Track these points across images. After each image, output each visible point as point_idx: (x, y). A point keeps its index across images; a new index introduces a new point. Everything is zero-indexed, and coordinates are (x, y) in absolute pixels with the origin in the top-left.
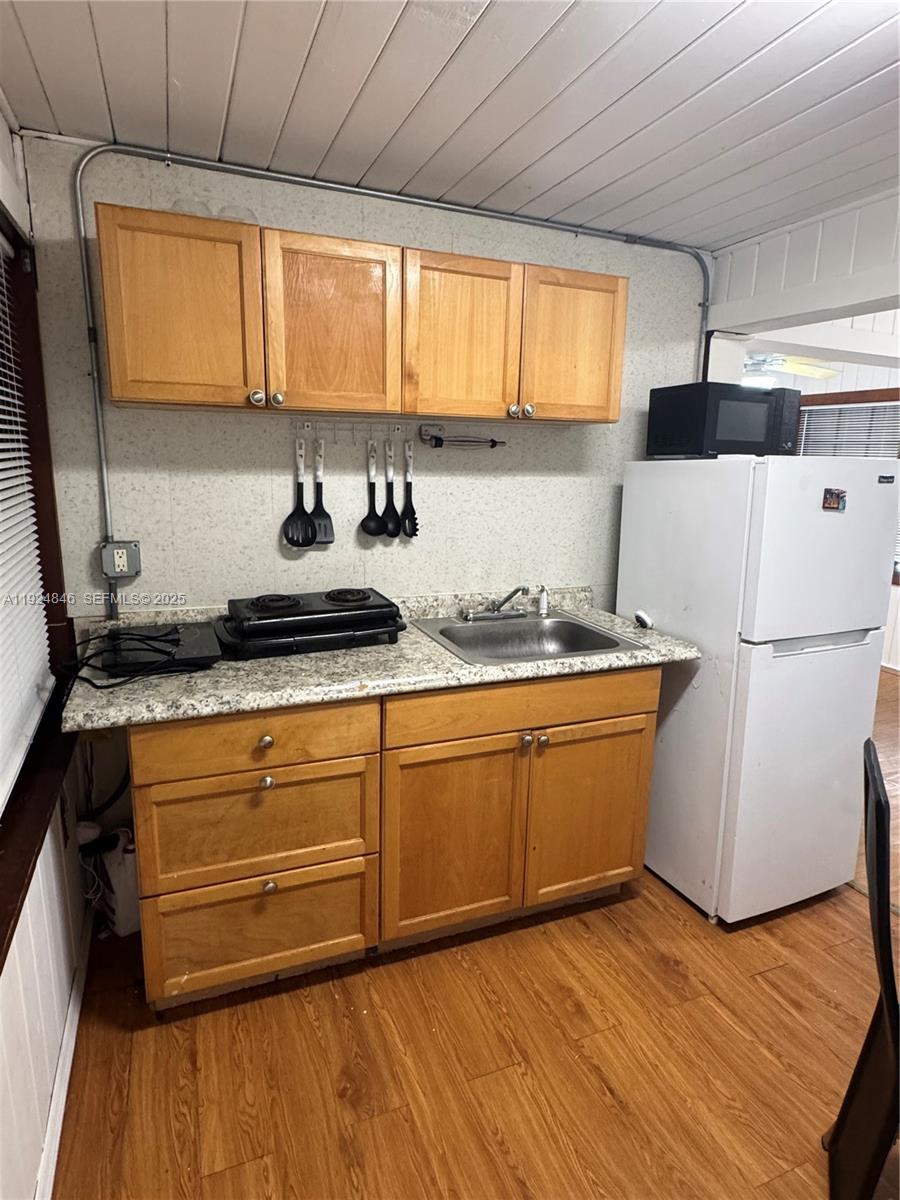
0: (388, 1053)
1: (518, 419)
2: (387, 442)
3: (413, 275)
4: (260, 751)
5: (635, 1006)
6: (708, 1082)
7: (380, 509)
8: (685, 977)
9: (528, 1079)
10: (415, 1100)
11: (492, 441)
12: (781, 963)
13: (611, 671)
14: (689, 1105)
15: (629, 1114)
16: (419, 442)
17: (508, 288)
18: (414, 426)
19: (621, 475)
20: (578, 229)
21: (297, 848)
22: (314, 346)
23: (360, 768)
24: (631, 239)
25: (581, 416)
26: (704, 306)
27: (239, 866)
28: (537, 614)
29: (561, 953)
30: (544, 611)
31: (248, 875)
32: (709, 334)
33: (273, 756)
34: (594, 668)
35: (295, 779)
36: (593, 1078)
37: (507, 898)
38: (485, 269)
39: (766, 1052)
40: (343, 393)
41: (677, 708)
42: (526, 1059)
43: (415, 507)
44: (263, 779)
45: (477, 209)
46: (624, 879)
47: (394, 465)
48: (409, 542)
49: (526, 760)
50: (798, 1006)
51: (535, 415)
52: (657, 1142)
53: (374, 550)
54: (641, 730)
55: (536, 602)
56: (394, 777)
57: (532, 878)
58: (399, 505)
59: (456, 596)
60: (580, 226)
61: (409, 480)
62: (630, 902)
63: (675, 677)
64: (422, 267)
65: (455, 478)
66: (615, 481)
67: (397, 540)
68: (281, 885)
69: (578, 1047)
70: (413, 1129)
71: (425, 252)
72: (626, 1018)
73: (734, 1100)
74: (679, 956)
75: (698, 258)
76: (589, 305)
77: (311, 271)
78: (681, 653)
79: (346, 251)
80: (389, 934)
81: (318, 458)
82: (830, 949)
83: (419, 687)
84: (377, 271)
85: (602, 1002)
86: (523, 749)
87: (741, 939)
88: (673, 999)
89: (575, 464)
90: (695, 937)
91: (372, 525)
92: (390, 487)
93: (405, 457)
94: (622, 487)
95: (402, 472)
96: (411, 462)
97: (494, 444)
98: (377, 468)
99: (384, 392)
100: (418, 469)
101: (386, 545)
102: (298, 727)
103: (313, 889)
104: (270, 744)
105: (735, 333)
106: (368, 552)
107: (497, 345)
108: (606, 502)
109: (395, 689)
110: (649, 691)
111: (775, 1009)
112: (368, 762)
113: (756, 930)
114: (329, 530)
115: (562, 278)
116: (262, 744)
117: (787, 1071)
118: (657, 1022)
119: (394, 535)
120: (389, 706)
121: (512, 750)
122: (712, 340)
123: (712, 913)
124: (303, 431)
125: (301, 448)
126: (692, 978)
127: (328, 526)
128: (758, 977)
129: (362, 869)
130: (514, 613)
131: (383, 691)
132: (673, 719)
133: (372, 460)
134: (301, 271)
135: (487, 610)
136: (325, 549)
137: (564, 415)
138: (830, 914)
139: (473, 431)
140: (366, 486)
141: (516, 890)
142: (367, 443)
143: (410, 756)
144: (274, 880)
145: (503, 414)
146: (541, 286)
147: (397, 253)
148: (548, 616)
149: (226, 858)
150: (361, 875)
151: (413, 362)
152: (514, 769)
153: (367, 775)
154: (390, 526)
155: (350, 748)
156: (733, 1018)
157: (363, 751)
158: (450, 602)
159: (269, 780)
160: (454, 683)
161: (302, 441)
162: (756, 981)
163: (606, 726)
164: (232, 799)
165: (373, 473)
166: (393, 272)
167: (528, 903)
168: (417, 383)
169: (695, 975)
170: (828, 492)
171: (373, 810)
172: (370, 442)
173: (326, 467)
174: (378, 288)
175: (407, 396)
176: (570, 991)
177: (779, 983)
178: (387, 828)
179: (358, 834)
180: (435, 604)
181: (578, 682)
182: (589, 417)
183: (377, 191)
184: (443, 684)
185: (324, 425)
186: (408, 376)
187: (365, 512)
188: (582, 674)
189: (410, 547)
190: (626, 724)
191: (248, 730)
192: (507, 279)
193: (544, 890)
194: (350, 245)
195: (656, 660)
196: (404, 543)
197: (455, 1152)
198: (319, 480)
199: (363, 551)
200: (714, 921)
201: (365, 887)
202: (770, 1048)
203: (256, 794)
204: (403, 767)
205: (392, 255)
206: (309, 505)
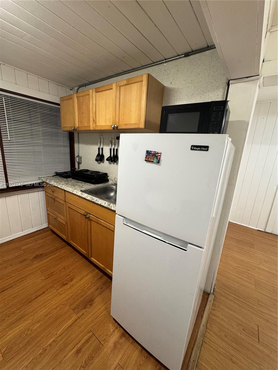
5: (68, 297)
6: (38, 322)
8: (84, 308)
9: (40, 281)
12: (102, 343)
13: (100, 205)
14: (30, 318)
15: (28, 303)
23: (63, 203)
25: (131, 127)
29: (86, 275)
32: (229, 83)
35: (57, 200)
36: (40, 293)
37: (86, 253)
38: (107, 88)
39: (52, 340)
42: (47, 278)
52: (18, 311)
64: (96, 92)
69: (51, 287)
72: (63, 296)
73: (31, 330)
74: (94, 305)
76: (135, 88)
85: (69, 289)
86: (85, 216)
88: (73, 306)
99: (90, 125)
102: (56, 190)
111: (75, 342)
117: (43, 349)
118: (63, 304)
120: (66, 193)
122: (230, 86)
127: (104, 158)
128: (91, 333)
129: (65, 224)
143: (69, 205)
144: (56, 217)
146: (121, 87)
151: (94, 117)
156: (67, 327)
162: (89, 332)
163: (102, 223)
165: (110, 146)
169: (86, 311)
171: (65, 213)
175: (94, 125)
176: (71, 281)
177: (90, 342)
190: (108, 226)
192: (112, 88)
193: (92, 258)
198: (102, 147)
202: (54, 341)
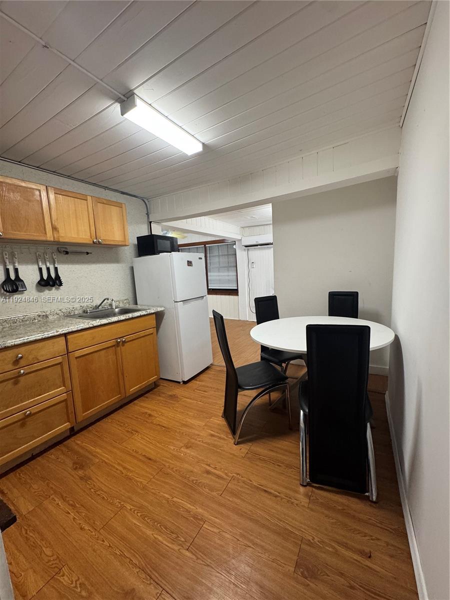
0: (89, 452)
1: (97, 245)
2: (45, 253)
3: (52, 196)
4: (17, 361)
5: (165, 408)
6: (188, 414)
7: (45, 276)
8: (177, 397)
9: (140, 436)
10: (104, 457)
11: (87, 252)
12: (200, 385)
13: (141, 316)
14: (184, 420)
15: (169, 429)
16: (58, 253)
17: (87, 203)
18: (55, 247)
19: (132, 263)
20: (106, 188)
21: (37, 397)
22: (13, 216)
23: (61, 361)
24: (123, 193)
25: (117, 243)
26: (148, 214)
27: (12, 410)
28: (112, 308)
29: (141, 406)
30: (114, 307)
31: (16, 412)
32: (151, 222)
33: (22, 363)
34: (136, 316)
35: (34, 369)
36: (159, 427)
37: (120, 395)
38: (78, 196)
39: (200, 403)
40: (28, 233)
41: (161, 326)
42: (137, 432)
43: (60, 276)
44: (20, 372)
45: (69, 177)
46: (155, 380)
47: (49, 261)
48: (59, 288)
49: (119, 348)
50: (205, 391)
51: (103, 243)
52: (178, 430)
53: (45, 292)
54: (152, 334)
55: (111, 305)
56: (74, 362)
57: (127, 387)
58: (53, 275)
59: (81, 306)
60: (106, 187)
61: (56, 266)
62: (158, 388)
63: (159, 316)
64: (55, 193)
65: (74, 266)
66: (130, 265)
67: (54, 288)
68: (33, 412)
69: (152, 423)
70: (106, 463)
71: (55, 189)
72: (163, 411)
73: (194, 414)
74: (175, 394)
75: (143, 200)
76: (115, 210)
77: (8, 189)
78: (159, 309)
79: (23, 184)
80: (80, 419)
81: (14, 259)
82: (210, 378)
83: (79, 329)
84: (37, 193)
85: (156, 411)
86: (118, 344)
87: (190, 384)
88: (175, 403)
89: (116, 260)
90: (178, 388)
91: (43, 283)
92: (48, 269)
93: (53, 258)
94: (133, 267)
95: (52, 264)
96: (56, 260)
97: (88, 253)
98: (42, 263)
99: (46, 233)
100: (59, 262)
101: (50, 290)
102: (32, 350)
103: (46, 411)
104: (21, 358)
105: (158, 222)
106: (42, 294)
107: (86, 220)
108: (128, 272)
109: (70, 330)
110: (152, 321)
111: (200, 394)
112: (63, 358)
113: (193, 381)
114: (24, 286)
115: (105, 202)
116: (18, 358)
118: (172, 409)
119: (53, 286)
120: (68, 337)
121: (114, 346)
122: (152, 224)
123: (181, 381)
124: (6, 249)
125: (6, 255)
126: (180, 397)
127: (23, 284)
128: (195, 390)
129: (66, 398)
130: (104, 309)
131: (66, 332)
132: (161, 330)
133: (39, 260)
134: (4, 189)
135: (94, 309)
136: (22, 294)
137: (112, 243)
138: (209, 372)
139: (79, 249)
140: (38, 269)
141: (123, 391)
142: (36, 253)
143: (78, 354)
144: (29, 411)
145: (92, 242)
146: (99, 204)
147: (45, 188)
148: (116, 308)
149: (5, 408)
150: (65, 400)
151: (56, 224)
152: (116, 351)
153: (63, 363)
154: (51, 283)
155: (55, 354)
156: (191, 400)
157: (61, 354)
158: (79, 309)
159: (22, 371)
160: (91, 326)
161: (6, 252)
163: (142, 334)
164: (5, 383)
165: (40, 264)
166: (44, 194)
167: (128, 395)
168: (58, 231)
170: (188, 261)
171: (67, 375)
172: (37, 253)
173: (19, 263)
174: (38, 198)
175: (55, 235)
176: (146, 413)
177: (200, 389)
178: (74, 381)
179: (62, 385)
180: (73, 309)
181: (132, 321)
182: (120, 244)
183: (28, 165)
184: (88, 326)
185: (16, 247)
186: (54, 229)
187: (39, 278)
188: (133, 318)
189: (60, 291)
190: (148, 332)
191: (10, 354)
192: (87, 200)
193: (131, 390)
194: (24, 182)
195: (153, 312)
196: (57, 289)
197: (121, 460)
198: (16, 267)
199: (40, 293)
200: (182, 383)
201: (67, 405)
202: (200, 402)
203: (16, 379)
204: (76, 358)
205: (43, 188)
206: (13, 277)
